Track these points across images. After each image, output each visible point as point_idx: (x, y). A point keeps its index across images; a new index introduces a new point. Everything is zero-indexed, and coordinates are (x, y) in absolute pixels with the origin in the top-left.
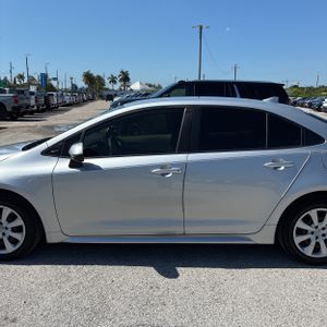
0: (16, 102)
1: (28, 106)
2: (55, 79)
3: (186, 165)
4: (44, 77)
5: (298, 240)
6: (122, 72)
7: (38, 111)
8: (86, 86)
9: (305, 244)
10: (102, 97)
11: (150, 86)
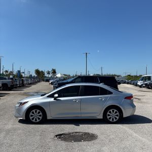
0: (12, 83)
1: (17, 85)
2: (23, 73)
3: (81, 99)
4: (19, 72)
5: (108, 117)
6: (53, 69)
7: (20, 87)
8: (36, 76)
9: (110, 118)
10: (43, 80)
11: (65, 75)
